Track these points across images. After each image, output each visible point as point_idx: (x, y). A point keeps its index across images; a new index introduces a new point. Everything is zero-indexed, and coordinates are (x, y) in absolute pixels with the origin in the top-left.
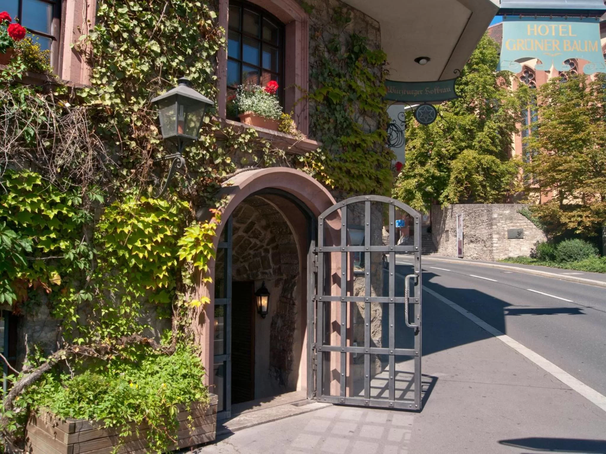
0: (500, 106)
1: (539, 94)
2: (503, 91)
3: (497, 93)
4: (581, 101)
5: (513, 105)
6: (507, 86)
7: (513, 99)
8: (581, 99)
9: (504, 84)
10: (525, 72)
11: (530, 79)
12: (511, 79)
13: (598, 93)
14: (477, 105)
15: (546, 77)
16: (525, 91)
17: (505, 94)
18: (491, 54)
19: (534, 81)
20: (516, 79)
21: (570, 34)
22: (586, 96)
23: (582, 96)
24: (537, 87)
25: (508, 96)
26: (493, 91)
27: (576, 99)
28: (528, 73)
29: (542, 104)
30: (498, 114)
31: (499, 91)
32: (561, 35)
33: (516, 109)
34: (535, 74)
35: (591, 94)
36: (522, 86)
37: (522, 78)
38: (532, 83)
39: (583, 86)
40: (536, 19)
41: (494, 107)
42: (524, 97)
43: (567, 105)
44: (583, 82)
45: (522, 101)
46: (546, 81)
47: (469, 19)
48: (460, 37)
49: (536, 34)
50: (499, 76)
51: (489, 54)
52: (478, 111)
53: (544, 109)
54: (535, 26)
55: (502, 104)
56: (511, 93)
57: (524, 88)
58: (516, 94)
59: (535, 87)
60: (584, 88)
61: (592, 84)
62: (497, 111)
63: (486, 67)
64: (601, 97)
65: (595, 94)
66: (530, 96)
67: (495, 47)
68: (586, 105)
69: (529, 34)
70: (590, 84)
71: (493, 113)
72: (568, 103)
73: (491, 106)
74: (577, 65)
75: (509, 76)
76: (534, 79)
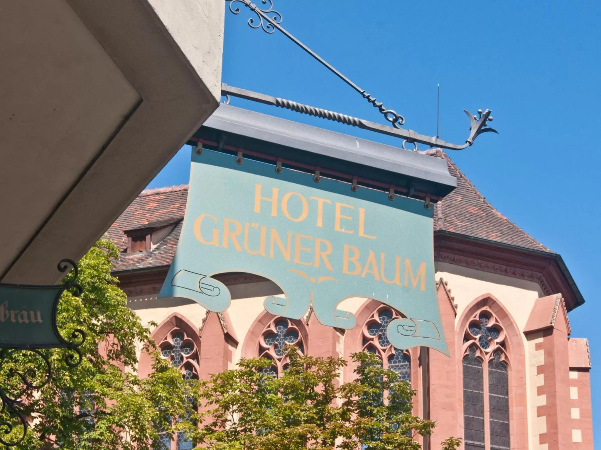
0: (100, 414)
1: (207, 395)
2: (115, 376)
3: (98, 376)
4: (318, 431)
5: (136, 418)
6: (126, 363)
7: (139, 400)
8: (319, 426)
9: (118, 357)
10: (174, 335)
11: (185, 356)
12: (138, 345)
13: (362, 415)
14: (36, 403)
15: (228, 357)
16: (172, 382)
17: (119, 384)
18: (93, 267)
19: (194, 362)
20: (151, 349)
21: (361, 233)
22: (330, 418)
23: (321, 418)
24: (203, 378)
25: (126, 391)
26: (88, 371)
27: (306, 422)
28: (182, 338)
29: (215, 424)
30: (94, 435)
31: (102, 373)
32: (337, 228)
33: (143, 429)
34: (199, 344)
35: (344, 416)
36: (164, 369)
37: (166, 347)
38: (189, 366)
39: (326, 391)
40: (277, 175)
41: (83, 415)
42: (167, 399)
43: (283, 434)
44: (327, 383)
45: (160, 410)
46: (226, 365)
47: (127, 118)
48: (88, 168)
49: (274, 213)
50: (107, 334)
51: (89, 266)
52: (37, 421)
53: (220, 440)
54: (276, 191)
55: (108, 411)
56: (135, 382)
57: (168, 374)
58: (148, 387)
59: (196, 377)
60: (327, 398)
61: (348, 389)
62: (91, 428)
63: (78, 301)
64: (369, 425)
65: (354, 416)
66: (182, 400)
67: (105, 252)
68: (329, 441)
69: (257, 209)
70: (343, 388)
71: (81, 433)
72: (287, 430)
73: (76, 409)
74: (306, 336)
75: (133, 337)
76: (195, 357)
